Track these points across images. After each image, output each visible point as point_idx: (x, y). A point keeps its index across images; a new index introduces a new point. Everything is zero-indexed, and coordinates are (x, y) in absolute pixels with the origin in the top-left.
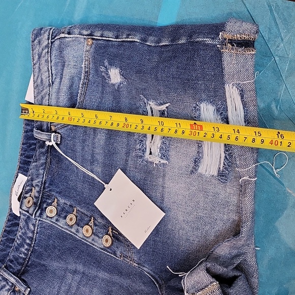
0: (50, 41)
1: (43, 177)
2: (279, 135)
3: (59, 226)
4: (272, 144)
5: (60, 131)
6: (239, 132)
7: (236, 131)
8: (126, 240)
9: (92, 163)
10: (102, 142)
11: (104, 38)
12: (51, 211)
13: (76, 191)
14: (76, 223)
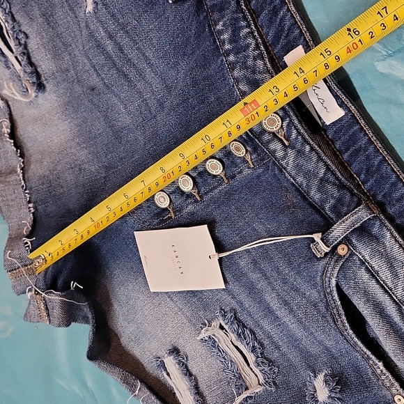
1: (289, 174)
2: (352, 33)
4: (350, 51)
6: (303, 71)
7: (298, 72)
14: (206, 171)
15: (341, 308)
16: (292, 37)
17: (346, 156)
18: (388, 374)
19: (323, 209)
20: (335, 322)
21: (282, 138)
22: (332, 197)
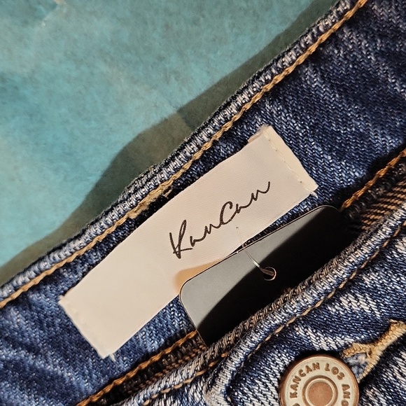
16: (35, 335)
21: (379, 349)
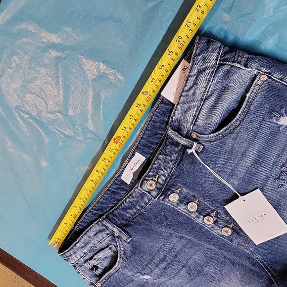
0: (218, 62)
1: (171, 171)
3: (179, 209)
5: (204, 143)
8: (247, 236)
9: (230, 176)
10: (248, 164)
11: (283, 83)
12: (174, 198)
13: (202, 186)
14: (197, 211)
15: (228, 126)
17: (155, 146)
18: (251, 89)
19: (180, 151)
20: (237, 127)
21: (156, 178)
22: (171, 148)
